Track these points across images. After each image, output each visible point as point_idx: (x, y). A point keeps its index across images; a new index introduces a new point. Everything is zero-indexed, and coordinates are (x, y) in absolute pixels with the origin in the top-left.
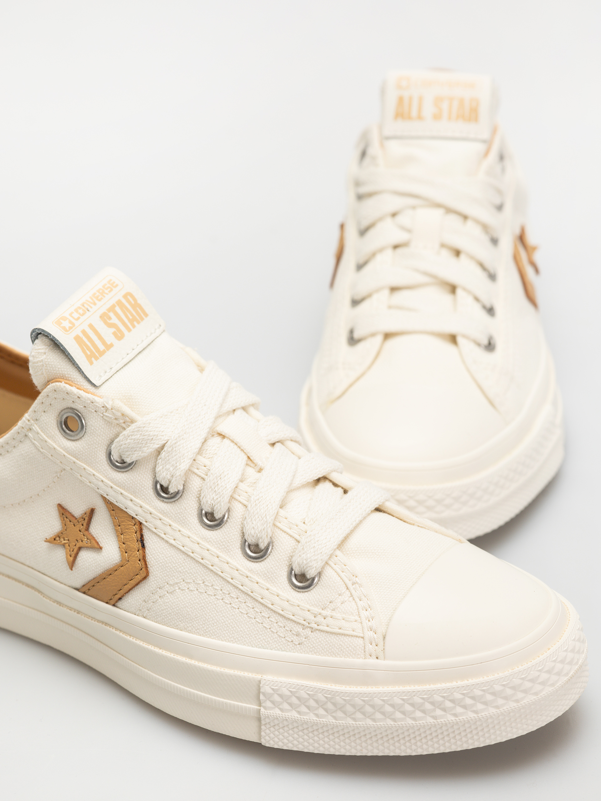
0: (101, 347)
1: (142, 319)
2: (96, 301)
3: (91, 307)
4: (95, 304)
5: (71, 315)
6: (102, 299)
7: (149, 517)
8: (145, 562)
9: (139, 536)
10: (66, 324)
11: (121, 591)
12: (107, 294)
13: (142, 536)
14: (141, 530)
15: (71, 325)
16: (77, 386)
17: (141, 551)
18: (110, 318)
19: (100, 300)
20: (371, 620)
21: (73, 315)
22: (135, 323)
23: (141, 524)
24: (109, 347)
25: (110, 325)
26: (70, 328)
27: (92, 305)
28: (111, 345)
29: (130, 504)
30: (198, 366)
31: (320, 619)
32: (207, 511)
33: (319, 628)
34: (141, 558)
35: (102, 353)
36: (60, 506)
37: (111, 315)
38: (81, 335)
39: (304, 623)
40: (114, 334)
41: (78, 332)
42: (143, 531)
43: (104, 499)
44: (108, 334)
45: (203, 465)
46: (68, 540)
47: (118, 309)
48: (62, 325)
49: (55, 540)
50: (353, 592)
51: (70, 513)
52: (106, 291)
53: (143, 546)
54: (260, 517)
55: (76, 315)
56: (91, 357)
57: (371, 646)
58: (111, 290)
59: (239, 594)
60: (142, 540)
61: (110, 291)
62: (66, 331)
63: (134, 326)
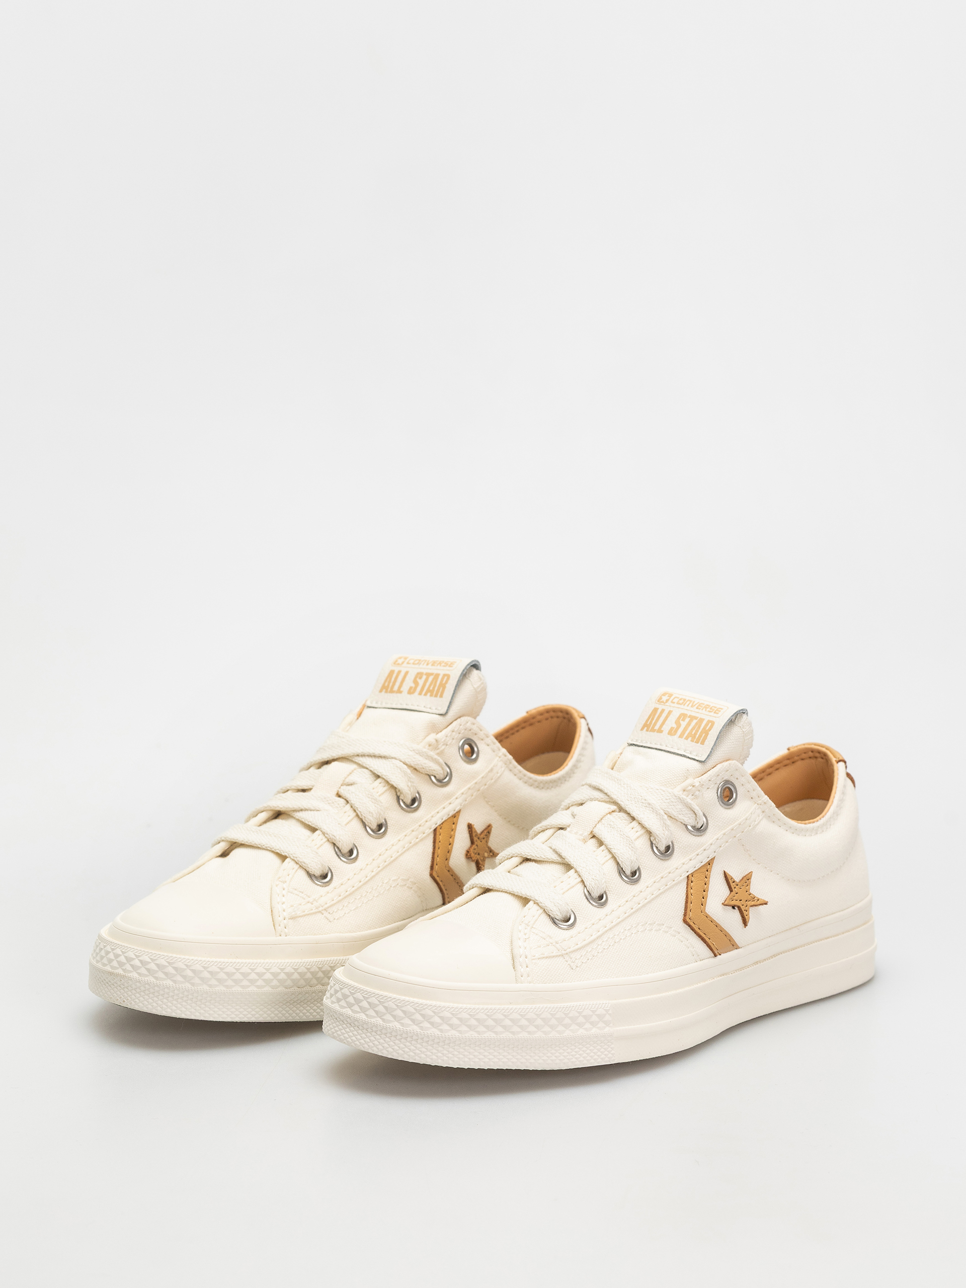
24: (399, 691)
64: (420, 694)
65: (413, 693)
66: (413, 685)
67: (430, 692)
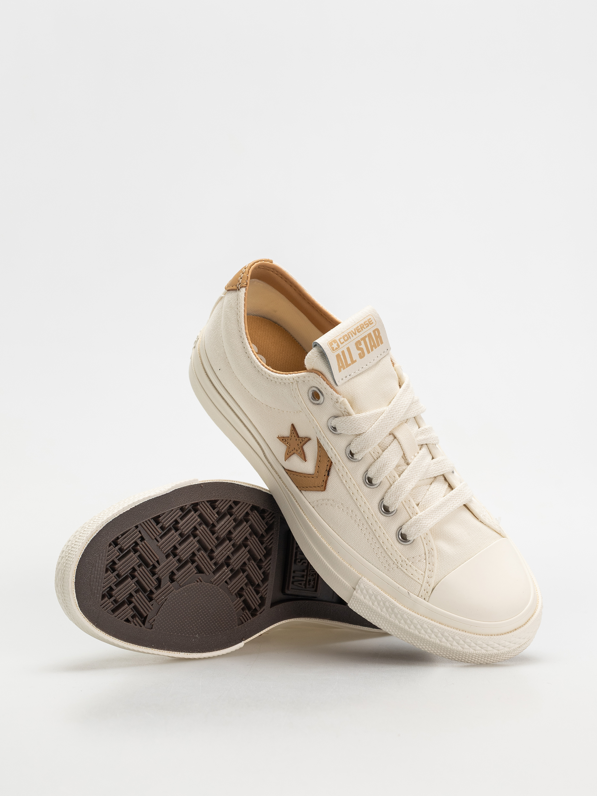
0: (349, 362)
1: (379, 345)
2: (357, 332)
3: (353, 336)
4: (355, 334)
5: (339, 340)
6: (361, 331)
7: (337, 462)
8: (326, 483)
9: (328, 469)
10: (335, 346)
11: (307, 488)
12: (365, 328)
13: (330, 469)
14: (331, 466)
15: (337, 347)
16: (327, 382)
17: (326, 477)
18: (361, 344)
19: (359, 332)
20: (430, 577)
21: (341, 340)
22: (374, 348)
23: (332, 462)
24: (353, 362)
25: (358, 349)
26: (336, 349)
27: (353, 335)
28: (356, 361)
29: (330, 450)
30: (399, 378)
31: (403, 563)
32: (369, 476)
33: (401, 568)
34: (325, 481)
35: (348, 365)
36: (293, 425)
37: (362, 342)
38: (341, 354)
39: (395, 561)
40: (360, 354)
41: (339, 352)
42: (332, 467)
43: (318, 440)
44: (355, 353)
45: (377, 452)
46: (290, 445)
47: (367, 339)
48: (333, 346)
49: (283, 439)
50: (427, 558)
51: (297, 432)
52: (365, 326)
53: (328, 475)
54: (396, 495)
55: (342, 340)
56: (341, 368)
57: (424, 591)
58: (368, 326)
59: (368, 527)
60: (329, 472)
61: (366, 327)
62: (333, 350)
63: (372, 350)
64: (369, 352)
65: (364, 355)
66: (360, 352)
67: (374, 346)
